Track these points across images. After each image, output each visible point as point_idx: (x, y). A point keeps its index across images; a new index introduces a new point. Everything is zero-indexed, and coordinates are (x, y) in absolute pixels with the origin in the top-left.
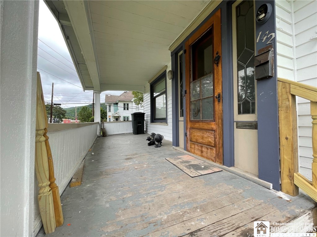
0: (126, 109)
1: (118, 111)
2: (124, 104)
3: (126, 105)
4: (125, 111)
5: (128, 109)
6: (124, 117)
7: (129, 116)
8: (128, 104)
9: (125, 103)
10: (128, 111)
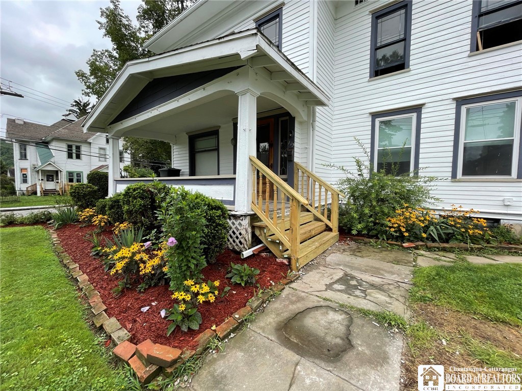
0: (74, 155)
1: (52, 160)
2: (70, 147)
3: (74, 148)
4: (70, 160)
5: (78, 157)
6: (70, 174)
7: (82, 172)
8: (78, 148)
9: (70, 143)
10: (78, 161)
